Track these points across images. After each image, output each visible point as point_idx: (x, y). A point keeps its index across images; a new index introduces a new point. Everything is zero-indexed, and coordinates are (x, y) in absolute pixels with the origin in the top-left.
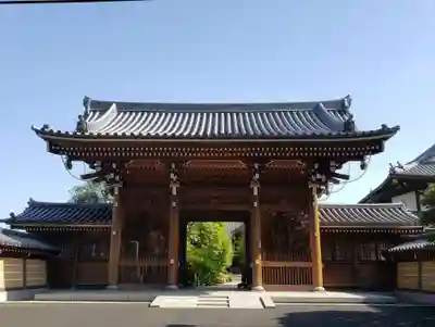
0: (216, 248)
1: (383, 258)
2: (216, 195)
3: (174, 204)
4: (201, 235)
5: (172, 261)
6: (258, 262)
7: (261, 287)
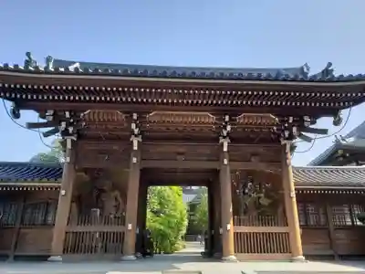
0: (174, 217)
1: (359, 223)
2: (181, 150)
3: (135, 160)
4: (160, 204)
5: (130, 226)
6: (230, 227)
7: (233, 257)
